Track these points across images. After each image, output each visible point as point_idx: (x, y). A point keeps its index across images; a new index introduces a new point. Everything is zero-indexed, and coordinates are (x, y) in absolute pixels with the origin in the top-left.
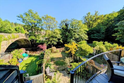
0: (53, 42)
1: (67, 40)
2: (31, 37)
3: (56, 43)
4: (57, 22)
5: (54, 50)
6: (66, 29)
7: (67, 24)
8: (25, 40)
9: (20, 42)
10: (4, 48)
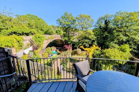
0: (84, 44)
1: (105, 43)
2: (65, 38)
3: (88, 45)
4: (92, 20)
5: (78, 51)
6: (104, 29)
7: (107, 21)
8: (61, 40)
9: (58, 42)
10: (45, 45)
